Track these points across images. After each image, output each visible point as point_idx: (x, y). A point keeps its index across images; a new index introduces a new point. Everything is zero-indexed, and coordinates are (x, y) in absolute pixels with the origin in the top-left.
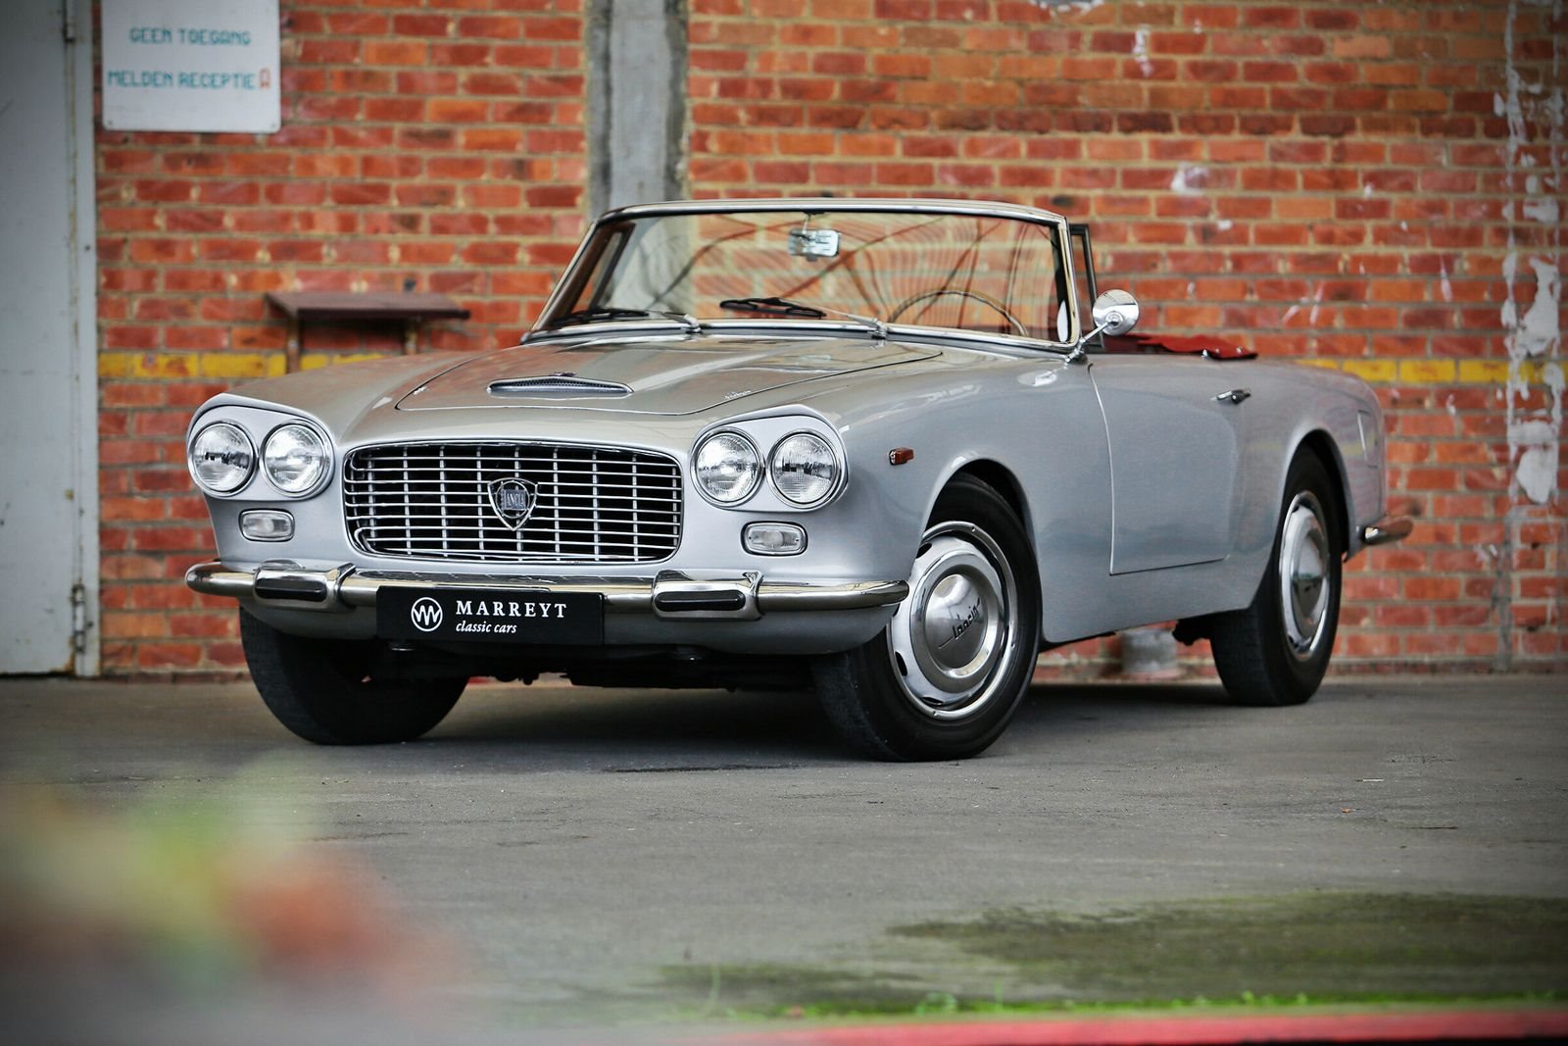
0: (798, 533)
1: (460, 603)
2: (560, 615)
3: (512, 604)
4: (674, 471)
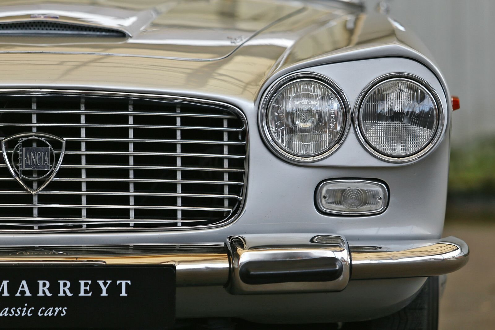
0: (379, 189)
2: (124, 294)
3: (62, 282)
4: (225, 123)
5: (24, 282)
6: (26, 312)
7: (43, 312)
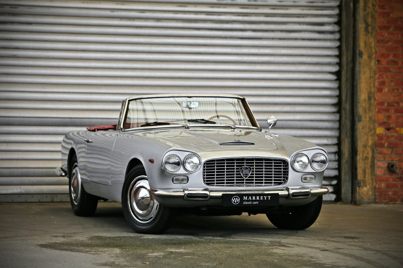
0: (314, 177)
1: (244, 197)
2: (269, 199)
3: (257, 197)
4: (282, 163)
5: (250, 197)
6: (250, 203)
7: (254, 203)
